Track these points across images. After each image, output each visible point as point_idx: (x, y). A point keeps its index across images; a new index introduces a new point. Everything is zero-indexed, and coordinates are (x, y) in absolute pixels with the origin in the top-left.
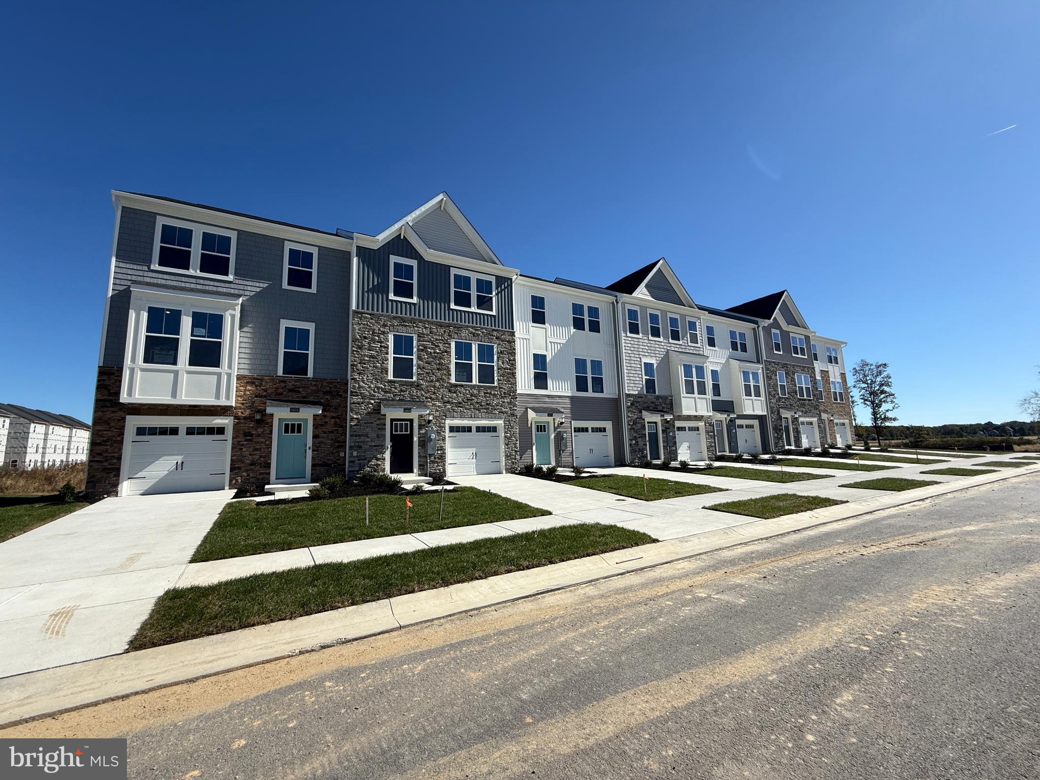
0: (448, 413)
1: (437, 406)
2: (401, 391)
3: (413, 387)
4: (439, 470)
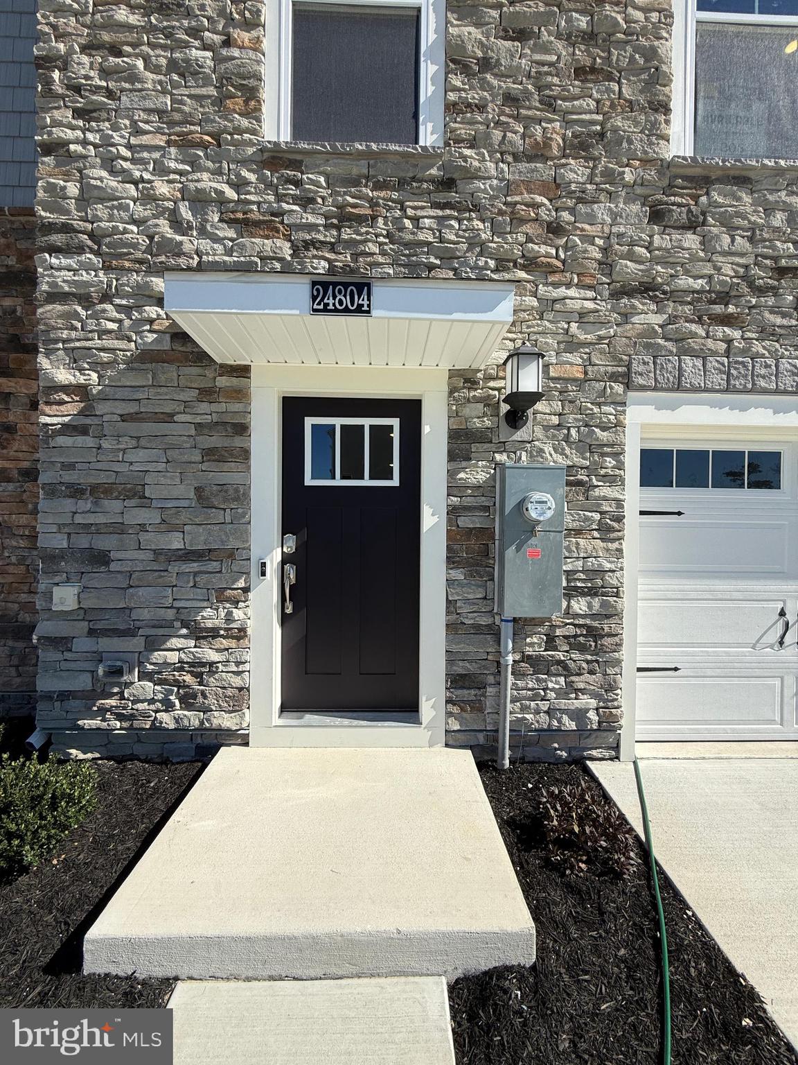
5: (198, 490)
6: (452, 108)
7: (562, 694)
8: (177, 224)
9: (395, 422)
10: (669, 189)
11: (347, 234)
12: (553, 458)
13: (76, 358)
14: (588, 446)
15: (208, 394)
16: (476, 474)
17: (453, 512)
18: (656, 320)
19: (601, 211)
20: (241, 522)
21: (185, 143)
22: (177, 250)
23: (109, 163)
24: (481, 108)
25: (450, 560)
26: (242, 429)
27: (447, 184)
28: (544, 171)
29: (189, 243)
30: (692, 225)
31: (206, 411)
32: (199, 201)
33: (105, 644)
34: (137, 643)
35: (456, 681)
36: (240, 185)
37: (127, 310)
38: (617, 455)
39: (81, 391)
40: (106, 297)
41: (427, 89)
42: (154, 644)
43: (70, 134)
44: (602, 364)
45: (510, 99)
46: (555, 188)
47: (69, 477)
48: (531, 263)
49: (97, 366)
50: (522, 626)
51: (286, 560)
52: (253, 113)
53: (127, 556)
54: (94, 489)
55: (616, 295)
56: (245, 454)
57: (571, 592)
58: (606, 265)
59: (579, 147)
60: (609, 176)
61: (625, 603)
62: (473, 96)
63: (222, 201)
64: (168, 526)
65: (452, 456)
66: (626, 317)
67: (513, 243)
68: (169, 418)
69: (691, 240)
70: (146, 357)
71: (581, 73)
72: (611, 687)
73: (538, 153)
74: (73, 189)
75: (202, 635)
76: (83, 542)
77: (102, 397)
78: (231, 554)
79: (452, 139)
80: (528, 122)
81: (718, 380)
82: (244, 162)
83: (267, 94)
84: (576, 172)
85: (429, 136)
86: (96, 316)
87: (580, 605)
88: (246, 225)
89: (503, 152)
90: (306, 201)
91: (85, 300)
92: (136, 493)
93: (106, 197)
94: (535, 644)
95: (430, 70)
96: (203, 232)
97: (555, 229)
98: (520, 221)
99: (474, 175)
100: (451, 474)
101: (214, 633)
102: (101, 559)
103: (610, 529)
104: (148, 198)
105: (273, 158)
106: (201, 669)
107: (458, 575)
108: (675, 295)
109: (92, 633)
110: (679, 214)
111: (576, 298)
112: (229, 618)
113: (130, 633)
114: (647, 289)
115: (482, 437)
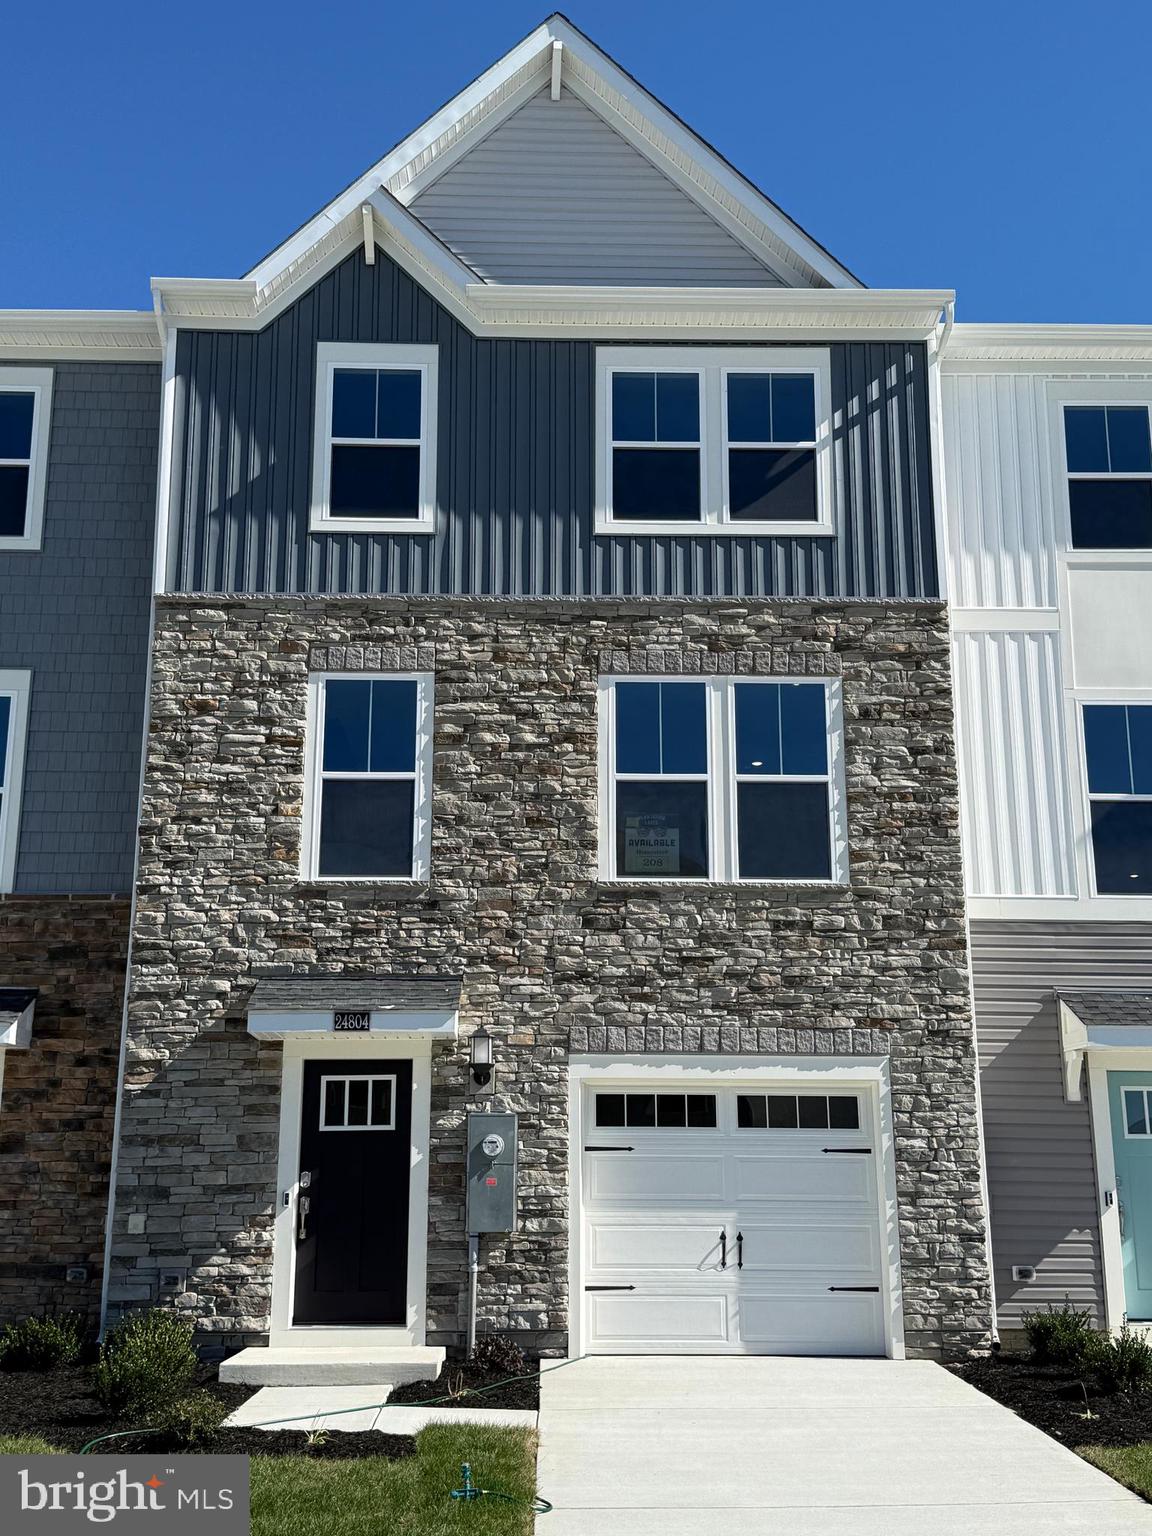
0: (578, 1032)
1: (522, 998)
2: (356, 931)
3: (411, 913)
4: (532, 1316)
5: (240, 1138)
6: (435, 851)
7: (519, 1298)
8: (235, 940)
9: (393, 1078)
10: (597, 903)
11: (358, 943)
12: (510, 1106)
13: (153, 1041)
14: (538, 1097)
15: (251, 1063)
16: (452, 1121)
17: (434, 1151)
18: (588, 999)
19: (546, 920)
20: (271, 1162)
21: (244, 885)
22: (233, 959)
23: (188, 899)
24: (458, 849)
25: (431, 1190)
26: (275, 1090)
27: (432, 904)
28: (503, 892)
29: (242, 952)
30: (614, 928)
31: (248, 1077)
32: (252, 923)
33: (162, 1262)
34: (187, 1260)
35: (433, 1289)
36: (281, 911)
37: (194, 1004)
38: (561, 1103)
39: (157, 1064)
40: (180, 994)
41: (418, 836)
42: (199, 1261)
43: (161, 880)
44: (549, 1034)
45: (478, 843)
46: (512, 905)
47: (142, 1130)
48: (494, 960)
49: (170, 1045)
50: (485, 1240)
51: (302, 1193)
52: (293, 860)
53: (182, 1192)
54: (161, 1139)
55: (558, 981)
56: (277, 1108)
57: (525, 1215)
58: (550, 959)
59: (528, 875)
60: (552, 895)
61: (569, 1223)
62: (451, 842)
63: (268, 922)
64: (215, 1166)
65: (434, 1107)
66: (567, 996)
67: (479, 946)
68: (220, 1082)
69: (614, 939)
70: (206, 1038)
71: (532, 822)
72: (558, 1293)
73: (500, 880)
74: (161, 917)
75: (237, 1253)
76: (150, 1180)
77: (173, 1069)
78: (263, 1188)
79: (435, 873)
80: (493, 858)
81: (638, 1043)
82: (284, 895)
83: (303, 845)
84: (527, 892)
85: (419, 871)
86: (172, 1009)
87: (533, 1225)
88: (285, 940)
89: (473, 880)
90: (329, 921)
91: (164, 996)
92: (193, 1141)
93: (184, 923)
94: (497, 1256)
95: (420, 823)
96: (253, 945)
97: (511, 935)
98: (483, 929)
99: (452, 899)
100: (433, 1120)
101: (246, 1251)
102: (163, 1193)
103: (556, 1162)
104: (214, 922)
105: (308, 892)
106: (235, 1281)
107: (437, 1201)
108: (604, 980)
109: (153, 1253)
110: (603, 921)
111: (528, 985)
112: (259, 1239)
113: (182, 1252)
114: (582, 976)
115: (457, 1091)
